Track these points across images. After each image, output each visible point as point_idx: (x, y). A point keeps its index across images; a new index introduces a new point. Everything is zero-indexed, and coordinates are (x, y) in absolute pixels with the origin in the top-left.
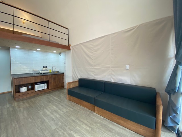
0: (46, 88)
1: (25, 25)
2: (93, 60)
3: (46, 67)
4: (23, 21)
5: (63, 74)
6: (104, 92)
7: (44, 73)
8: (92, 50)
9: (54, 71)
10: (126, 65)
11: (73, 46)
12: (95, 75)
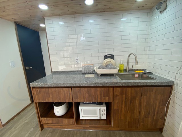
3: (112, 57)
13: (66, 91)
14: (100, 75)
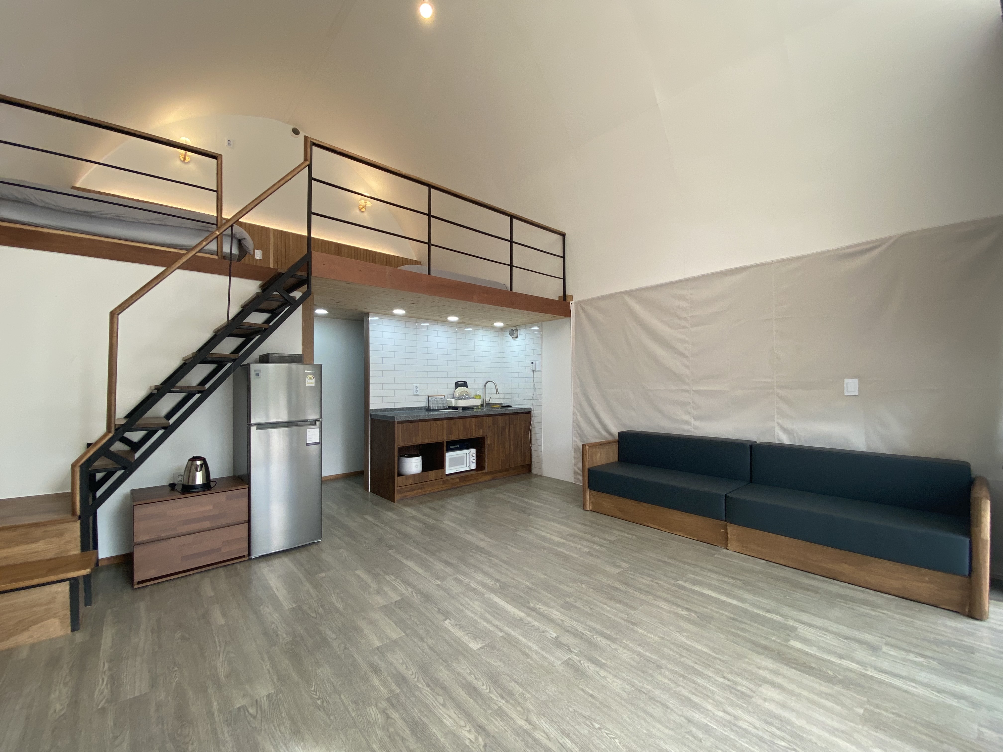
0: (473, 466)
1: (365, 219)
2: (686, 357)
3: (465, 384)
4: (362, 201)
5: (527, 414)
6: (751, 481)
7: (464, 408)
8: (685, 319)
9: (487, 401)
10: (846, 380)
11: (583, 302)
12: (696, 418)
13: (439, 425)
14: (461, 409)
